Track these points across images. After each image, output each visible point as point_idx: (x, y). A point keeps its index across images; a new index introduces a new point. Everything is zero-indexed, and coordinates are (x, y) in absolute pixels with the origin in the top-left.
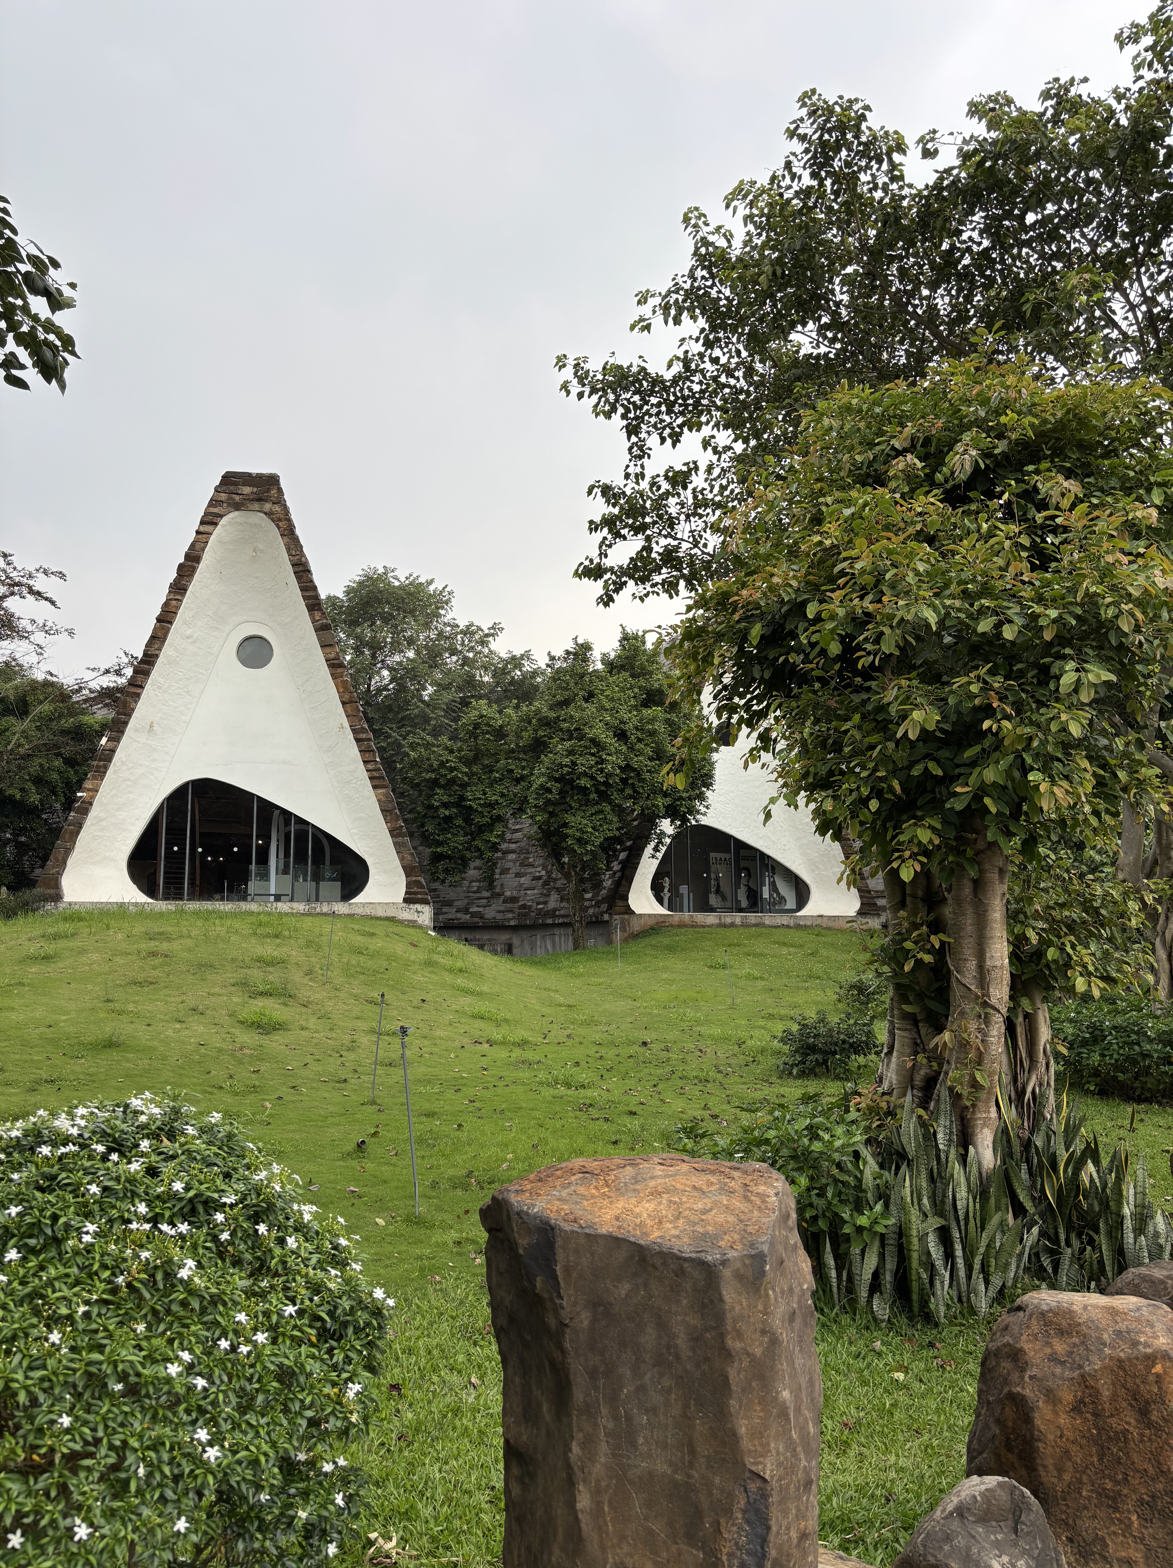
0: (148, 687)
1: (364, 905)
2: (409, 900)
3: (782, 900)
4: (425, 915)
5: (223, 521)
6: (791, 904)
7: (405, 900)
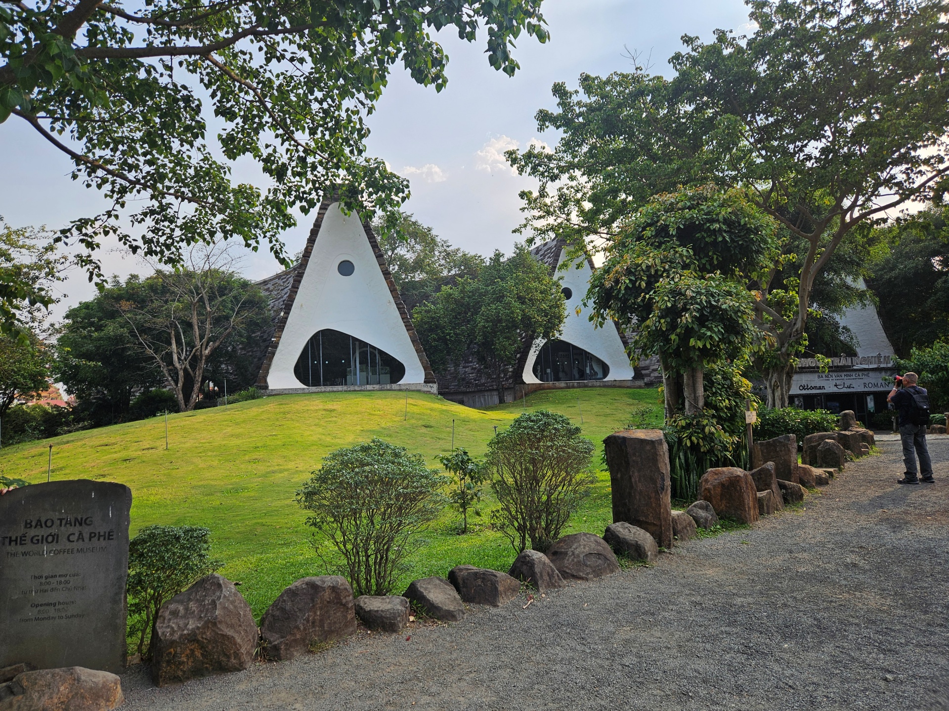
0: (300, 287)
1: (405, 385)
2: (427, 381)
3: (596, 373)
4: (434, 388)
5: (330, 208)
6: (600, 375)
7: (425, 382)
